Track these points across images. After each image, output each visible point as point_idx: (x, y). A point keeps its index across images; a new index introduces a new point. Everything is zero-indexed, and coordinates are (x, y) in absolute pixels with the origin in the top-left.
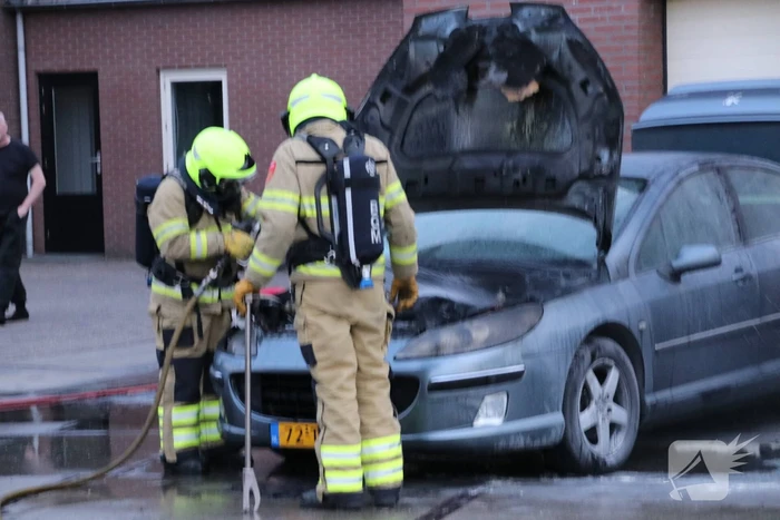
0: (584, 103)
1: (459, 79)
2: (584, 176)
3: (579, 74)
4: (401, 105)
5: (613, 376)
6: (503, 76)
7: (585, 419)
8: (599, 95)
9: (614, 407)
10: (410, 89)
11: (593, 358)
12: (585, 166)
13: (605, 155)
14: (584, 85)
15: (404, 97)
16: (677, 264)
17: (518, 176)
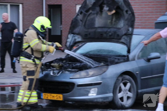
0: (126, 16)
1: (98, 9)
2: (125, 34)
3: (126, 9)
4: (85, 15)
5: (129, 85)
6: (107, 9)
7: (120, 95)
8: (130, 14)
9: (129, 93)
10: (87, 11)
11: (123, 80)
12: (126, 32)
13: (130, 29)
14: (127, 11)
15: (86, 13)
16: (149, 57)
17: (110, 34)
